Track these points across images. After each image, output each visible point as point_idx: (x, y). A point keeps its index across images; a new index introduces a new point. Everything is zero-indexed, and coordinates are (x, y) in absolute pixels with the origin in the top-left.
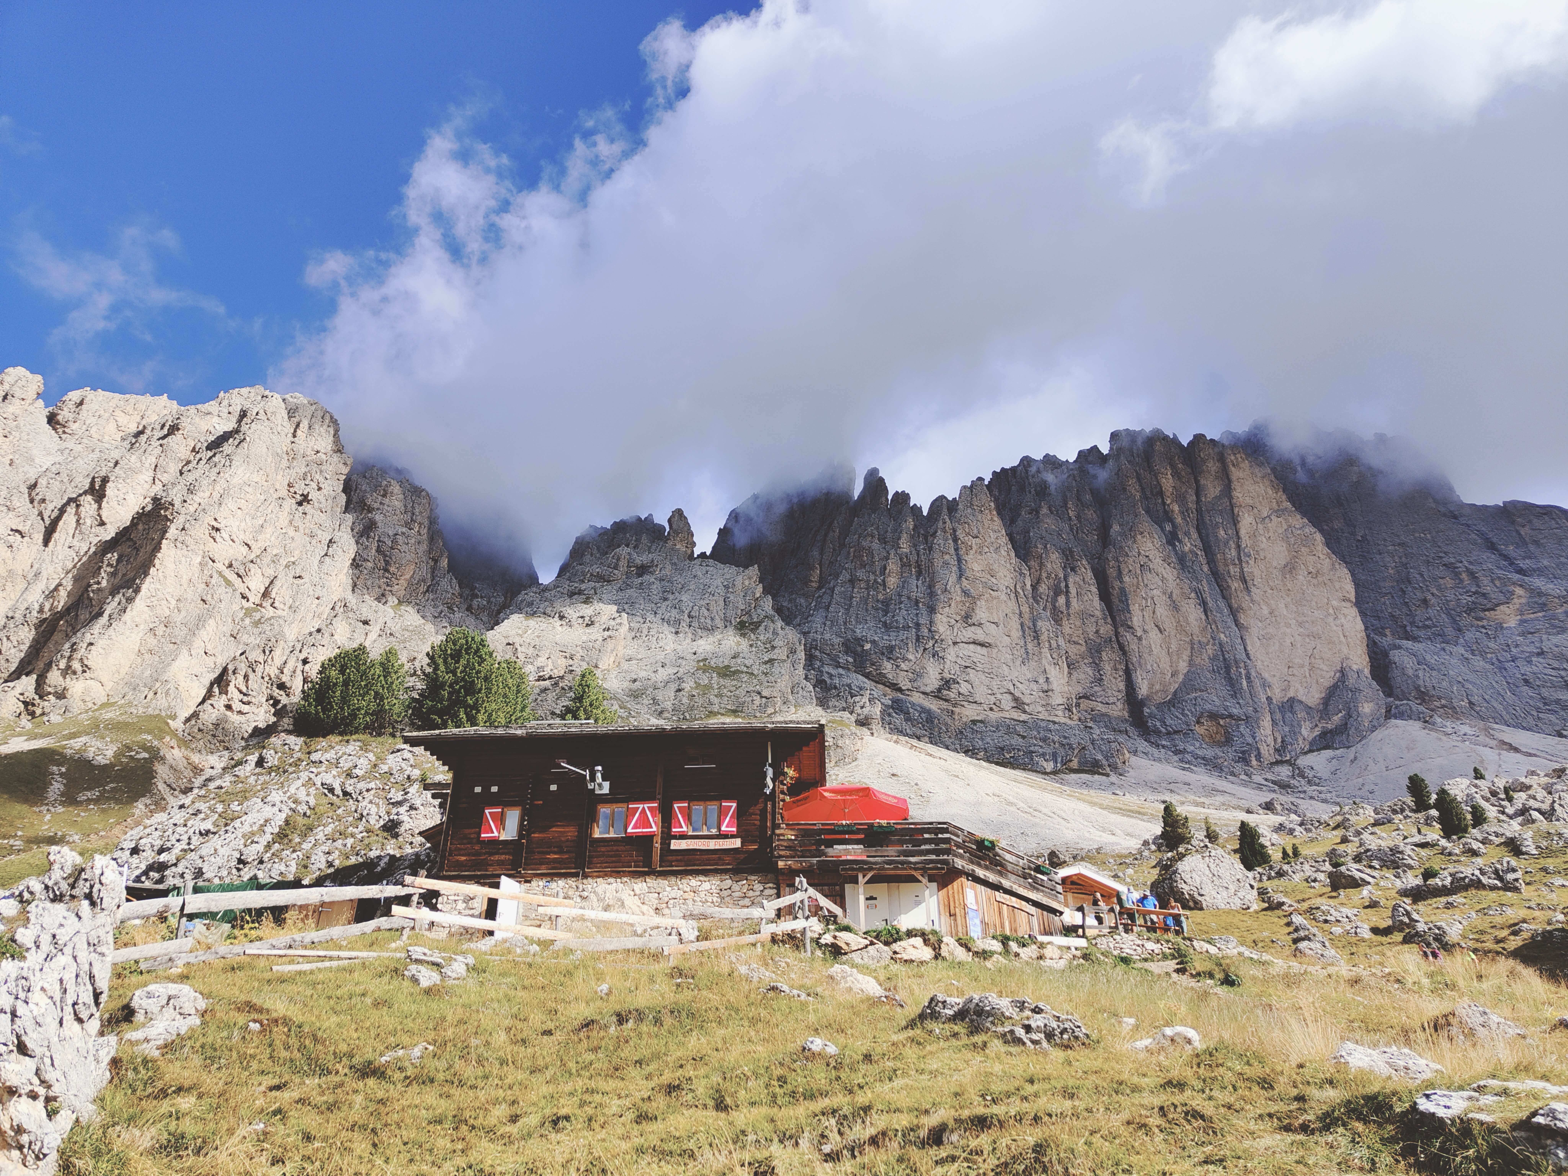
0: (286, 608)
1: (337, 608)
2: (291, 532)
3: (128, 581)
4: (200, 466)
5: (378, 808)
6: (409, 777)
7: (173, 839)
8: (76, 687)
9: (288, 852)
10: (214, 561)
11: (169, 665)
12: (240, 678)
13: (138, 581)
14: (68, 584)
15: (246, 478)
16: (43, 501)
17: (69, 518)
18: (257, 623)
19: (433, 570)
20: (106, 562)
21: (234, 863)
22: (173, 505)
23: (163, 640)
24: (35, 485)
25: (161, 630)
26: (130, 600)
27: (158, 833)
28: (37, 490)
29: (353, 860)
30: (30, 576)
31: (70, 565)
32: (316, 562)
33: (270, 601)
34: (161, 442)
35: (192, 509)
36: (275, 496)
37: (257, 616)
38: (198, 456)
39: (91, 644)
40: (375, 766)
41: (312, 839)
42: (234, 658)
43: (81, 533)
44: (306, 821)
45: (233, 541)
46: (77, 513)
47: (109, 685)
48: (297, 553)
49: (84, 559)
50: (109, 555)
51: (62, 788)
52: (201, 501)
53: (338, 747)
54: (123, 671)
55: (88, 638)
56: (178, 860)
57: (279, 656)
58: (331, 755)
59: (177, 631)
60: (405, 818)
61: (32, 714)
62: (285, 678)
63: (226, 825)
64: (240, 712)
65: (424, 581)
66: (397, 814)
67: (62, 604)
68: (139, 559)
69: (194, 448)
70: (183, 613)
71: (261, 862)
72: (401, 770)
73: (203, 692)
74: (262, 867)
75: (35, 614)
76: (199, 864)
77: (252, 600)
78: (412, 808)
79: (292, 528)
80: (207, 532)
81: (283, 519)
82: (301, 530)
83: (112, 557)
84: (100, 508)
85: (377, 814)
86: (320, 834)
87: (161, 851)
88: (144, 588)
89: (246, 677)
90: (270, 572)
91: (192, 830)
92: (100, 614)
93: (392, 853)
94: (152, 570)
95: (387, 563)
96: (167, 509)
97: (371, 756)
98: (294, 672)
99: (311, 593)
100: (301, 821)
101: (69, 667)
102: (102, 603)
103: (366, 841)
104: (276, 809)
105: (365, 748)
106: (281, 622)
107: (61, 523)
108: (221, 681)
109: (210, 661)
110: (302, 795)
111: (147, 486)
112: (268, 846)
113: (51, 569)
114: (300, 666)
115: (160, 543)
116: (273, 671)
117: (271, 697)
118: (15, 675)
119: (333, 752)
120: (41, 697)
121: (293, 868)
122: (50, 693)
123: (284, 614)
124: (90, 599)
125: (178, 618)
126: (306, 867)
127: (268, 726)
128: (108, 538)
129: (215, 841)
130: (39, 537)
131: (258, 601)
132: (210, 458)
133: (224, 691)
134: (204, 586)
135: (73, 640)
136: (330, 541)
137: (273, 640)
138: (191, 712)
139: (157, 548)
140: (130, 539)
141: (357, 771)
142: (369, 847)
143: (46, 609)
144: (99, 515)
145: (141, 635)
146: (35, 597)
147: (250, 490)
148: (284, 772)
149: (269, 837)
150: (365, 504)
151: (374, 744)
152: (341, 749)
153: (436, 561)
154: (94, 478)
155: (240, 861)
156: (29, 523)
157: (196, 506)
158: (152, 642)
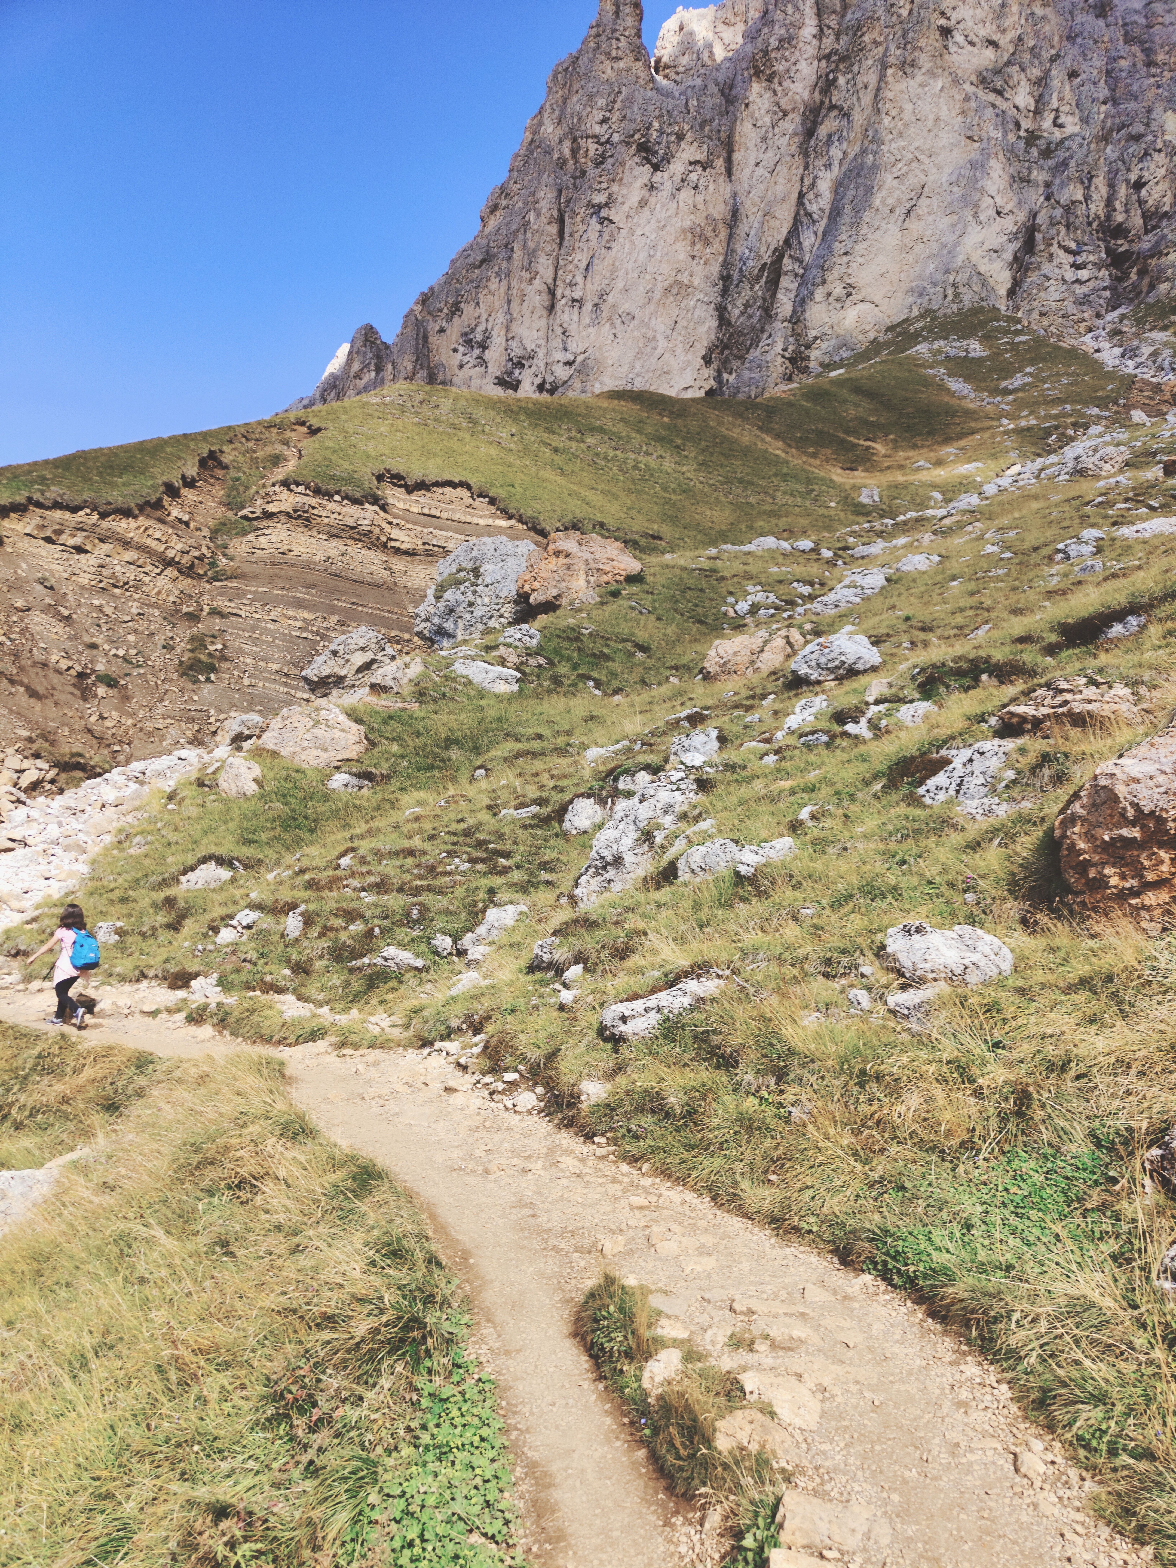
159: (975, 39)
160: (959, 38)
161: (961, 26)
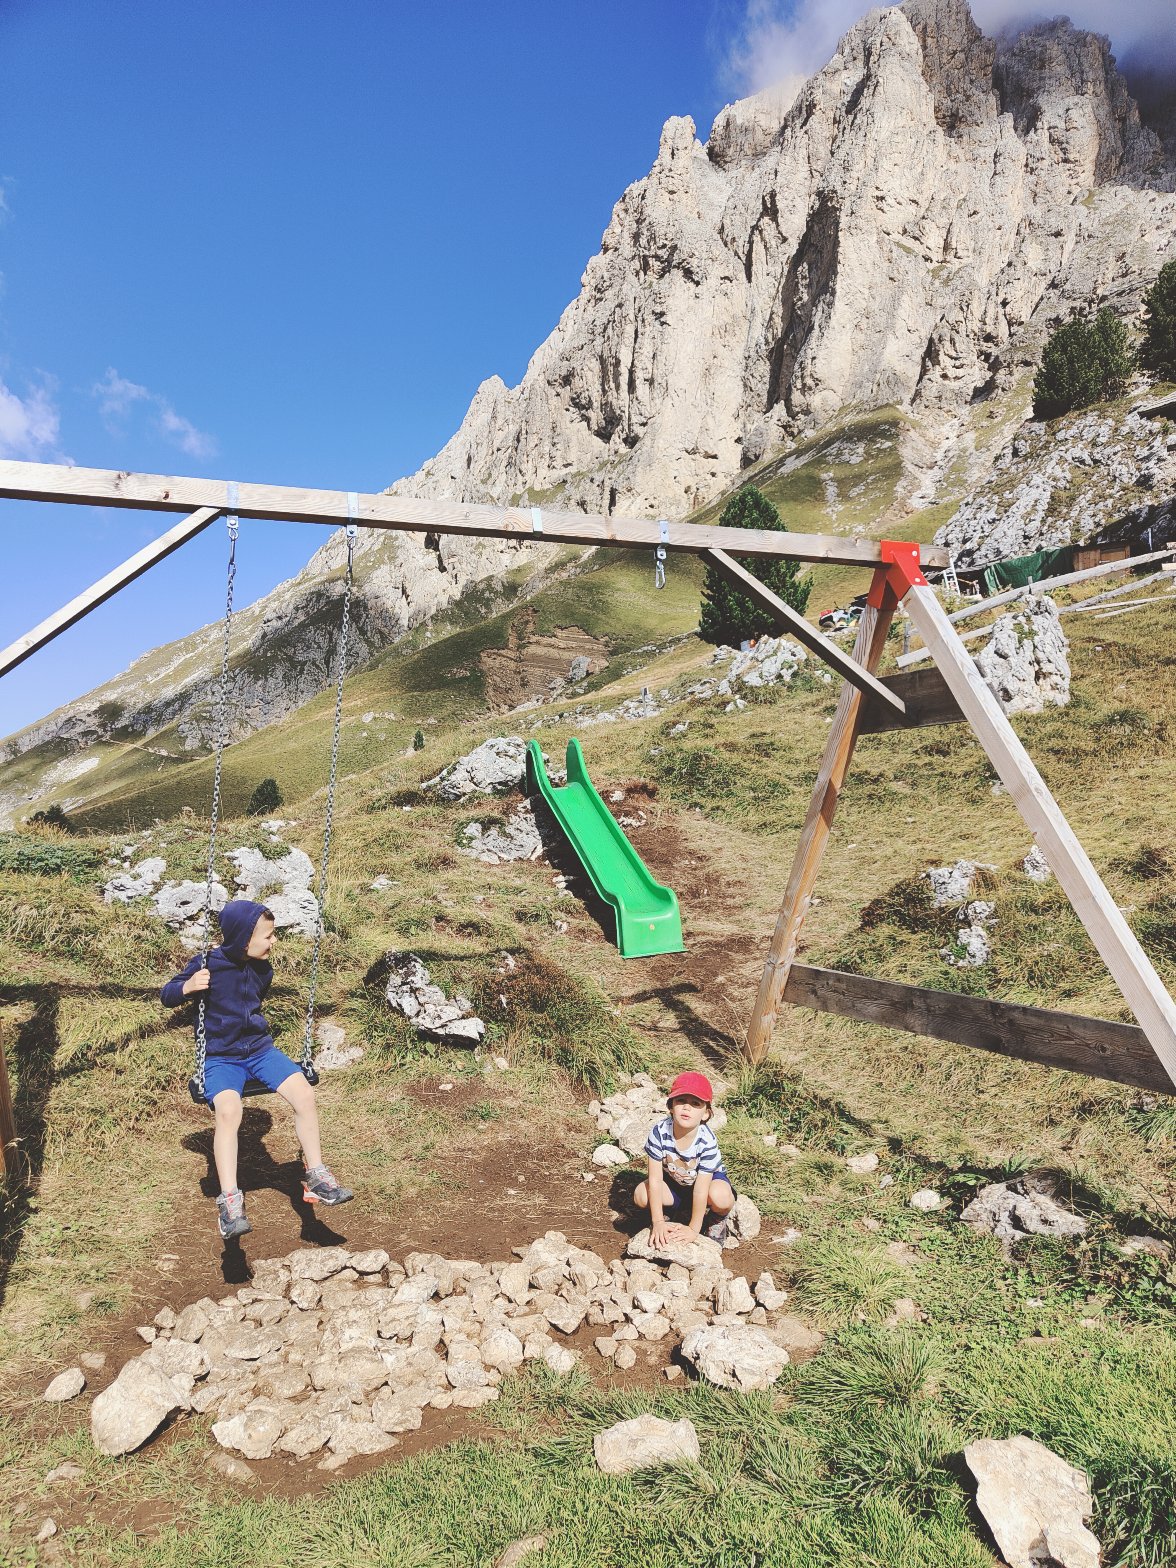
0: (970, 253)
1: (1022, 230)
2: (953, 166)
3: (823, 288)
4: (846, 136)
5: (1128, 467)
6: (1150, 431)
7: (970, 530)
8: (816, 400)
9: (1060, 522)
10: (888, 234)
11: (881, 354)
12: (947, 344)
13: (831, 284)
14: (779, 310)
15: (891, 128)
16: (734, 240)
17: (758, 247)
18: (946, 282)
19: (1123, 133)
20: (800, 276)
21: (1021, 540)
22: (836, 192)
23: (869, 332)
24: (723, 228)
25: (864, 324)
26: (830, 305)
27: (958, 529)
28: (726, 232)
29: (1117, 517)
30: (749, 315)
31: (774, 292)
32: (987, 187)
33: (953, 253)
34: (805, 128)
35: (853, 188)
36: (926, 132)
37: (944, 274)
38: (841, 126)
39: (814, 358)
40: (1116, 429)
41: (1077, 507)
42: (936, 326)
43: (772, 257)
44: (1067, 493)
45: (899, 203)
46: (762, 239)
47: (840, 390)
48: (964, 188)
49: (783, 281)
50: (800, 269)
51: (836, 490)
52: (859, 175)
53: (1078, 422)
54: (846, 374)
55: (810, 353)
56: (979, 545)
57: (977, 309)
58: (1073, 431)
59: (878, 320)
60: (1155, 470)
61: (792, 434)
62: (989, 329)
63: (1006, 511)
64: (956, 378)
65: (1114, 152)
66: (1147, 469)
67: (780, 330)
68: (826, 261)
69: (835, 118)
70: (878, 299)
71: (1042, 534)
72: (1142, 427)
73: (918, 369)
74: (1043, 537)
75: (764, 347)
76: (996, 545)
77: (935, 259)
78: (1160, 460)
79: (953, 161)
80: (874, 206)
81: (940, 152)
82: (963, 158)
83: (803, 268)
84: (778, 225)
85: (1128, 472)
86: (1082, 501)
87: (965, 541)
88: (838, 288)
89: (952, 341)
90: (944, 221)
91: (981, 522)
92: (811, 328)
93: (1149, 503)
94: (839, 267)
95: (1065, 151)
96: (832, 199)
97: (1110, 422)
98: (997, 319)
99: (991, 225)
100: (1063, 494)
101: (804, 385)
102: (810, 316)
103: (1125, 499)
104: (1041, 489)
105: (1102, 416)
106: (969, 270)
107: (754, 255)
108: (931, 354)
109: (914, 337)
110: (1058, 472)
111: (807, 183)
112: (1043, 521)
113: (761, 302)
114: (1001, 311)
115: (837, 237)
116: (976, 326)
117: (981, 353)
118: (769, 407)
119: (1075, 427)
120: (793, 419)
121: (1068, 534)
122: (798, 413)
123: (970, 260)
124: (799, 317)
125: (875, 306)
126: (1078, 530)
127: (986, 382)
128: (794, 252)
129: (1002, 526)
130: (742, 276)
131: (941, 258)
132: (853, 122)
133: (936, 362)
134: (887, 264)
135: (799, 360)
136: (996, 156)
137: (967, 293)
138: (913, 392)
139: (836, 243)
140: (812, 245)
141: (1102, 440)
142: (1128, 503)
143: (770, 340)
144: (780, 233)
145: (849, 334)
146: (758, 333)
147: (899, 138)
148: (1038, 456)
149: (1042, 514)
150: (1023, 90)
151: (1110, 409)
152: (1081, 423)
153: (1123, 120)
154: (763, 197)
155: (1025, 537)
156: (731, 266)
157: (855, 182)
158: (860, 337)
159: (902, 201)
160: (890, 200)
161: (891, 193)
